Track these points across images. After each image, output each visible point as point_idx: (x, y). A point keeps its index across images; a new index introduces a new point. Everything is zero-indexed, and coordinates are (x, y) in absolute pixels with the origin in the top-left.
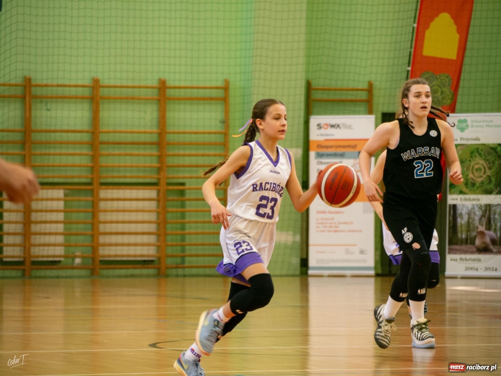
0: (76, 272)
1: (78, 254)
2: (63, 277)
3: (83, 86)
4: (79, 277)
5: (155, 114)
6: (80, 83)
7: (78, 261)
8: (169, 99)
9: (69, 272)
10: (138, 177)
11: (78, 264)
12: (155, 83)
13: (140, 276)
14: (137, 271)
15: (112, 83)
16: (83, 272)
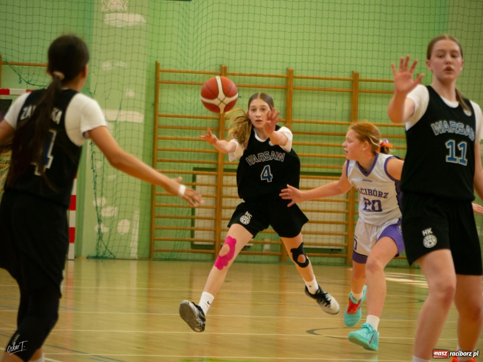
0: (264, 258)
1: (267, 240)
2: (251, 262)
3: (276, 76)
4: (268, 263)
5: (346, 107)
6: (273, 73)
7: (267, 247)
8: (361, 92)
9: (258, 258)
10: (327, 168)
11: (267, 250)
12: (347, 76)
13: (327, 264)
14: (324, 260)
15: (305, 74)
16: (272, 259)
